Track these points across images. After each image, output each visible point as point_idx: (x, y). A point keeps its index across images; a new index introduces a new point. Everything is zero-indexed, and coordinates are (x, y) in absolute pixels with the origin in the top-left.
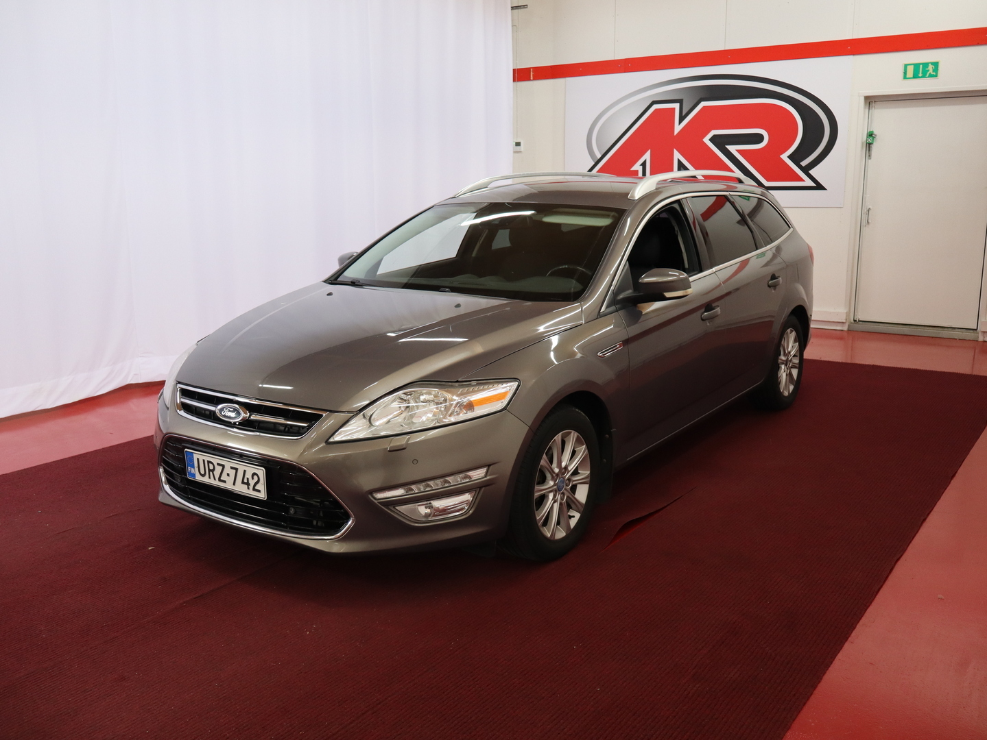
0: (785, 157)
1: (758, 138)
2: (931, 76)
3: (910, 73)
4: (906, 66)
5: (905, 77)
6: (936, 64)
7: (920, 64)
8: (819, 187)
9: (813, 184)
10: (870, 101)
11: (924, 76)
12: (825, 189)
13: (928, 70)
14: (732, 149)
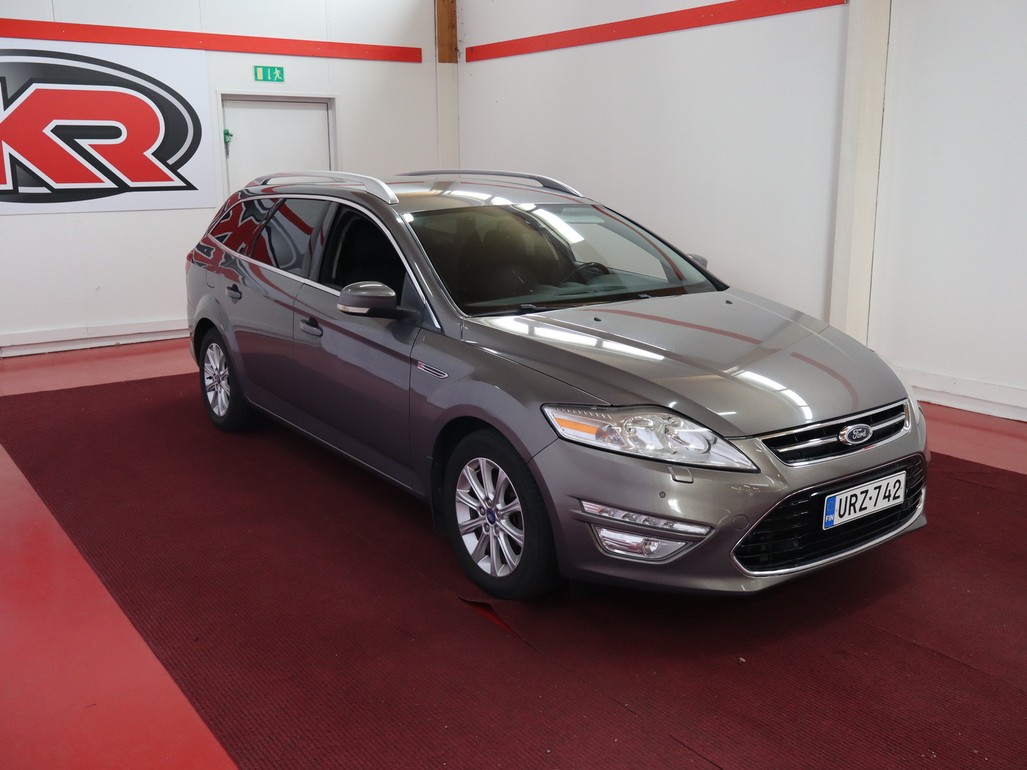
0: (148, 154)
1: (115, 133)
2: (278, 80)
3: (260, 76)
4: (256, 67)
5: (256, 79)
6: (281, 69)
7: (269, 67)
8: (189, 187)
9: (183, 184)
10: (227, 98)
11: (272, 80)
12: (196, 189)
13: (276, 75)
14: (85, 143)
